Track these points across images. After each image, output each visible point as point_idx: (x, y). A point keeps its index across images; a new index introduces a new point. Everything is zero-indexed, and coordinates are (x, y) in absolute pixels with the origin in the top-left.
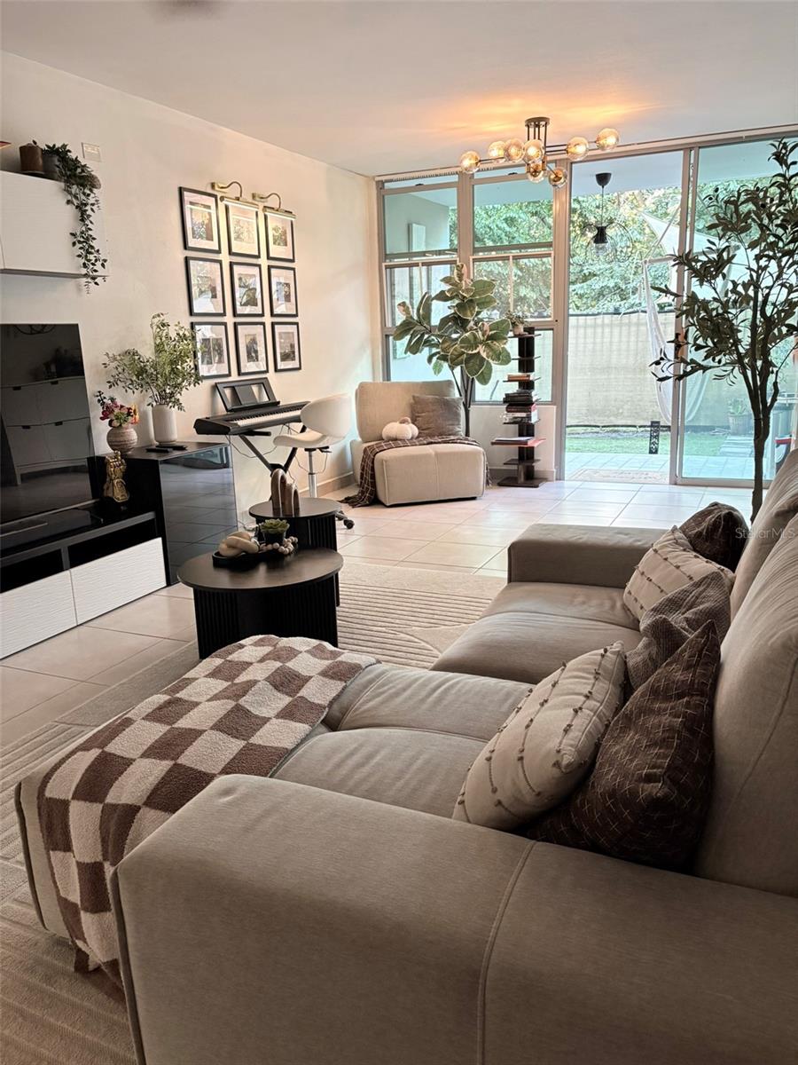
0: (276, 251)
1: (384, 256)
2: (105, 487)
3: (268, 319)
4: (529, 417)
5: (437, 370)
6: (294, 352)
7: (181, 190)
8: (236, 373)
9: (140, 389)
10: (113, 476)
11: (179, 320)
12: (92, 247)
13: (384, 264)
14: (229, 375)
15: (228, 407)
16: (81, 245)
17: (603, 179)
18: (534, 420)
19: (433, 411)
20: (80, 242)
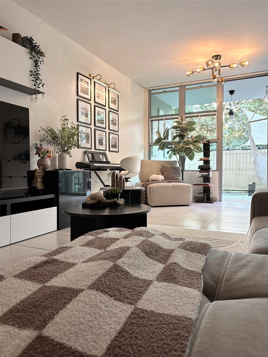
0: (112, 106)
1: (150, 117)
2: (33, 182)
3: (107, 131)
4: (209, 175)
5: (170, 157)
6: (116, 145)
7: (78, 74)
8: (94, 149)
9: (54, 145)
10: (38, 177)
11: (72, 122)
12: (39, 78)
13: (150, 120)
14: (91, 149)
15: (90, 160)
16: (34, 76)
17: (232, 92)
18: (211, 176)
19: (170, 170)
20: (33, 75)
